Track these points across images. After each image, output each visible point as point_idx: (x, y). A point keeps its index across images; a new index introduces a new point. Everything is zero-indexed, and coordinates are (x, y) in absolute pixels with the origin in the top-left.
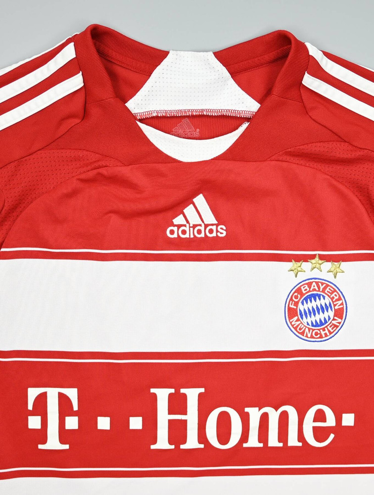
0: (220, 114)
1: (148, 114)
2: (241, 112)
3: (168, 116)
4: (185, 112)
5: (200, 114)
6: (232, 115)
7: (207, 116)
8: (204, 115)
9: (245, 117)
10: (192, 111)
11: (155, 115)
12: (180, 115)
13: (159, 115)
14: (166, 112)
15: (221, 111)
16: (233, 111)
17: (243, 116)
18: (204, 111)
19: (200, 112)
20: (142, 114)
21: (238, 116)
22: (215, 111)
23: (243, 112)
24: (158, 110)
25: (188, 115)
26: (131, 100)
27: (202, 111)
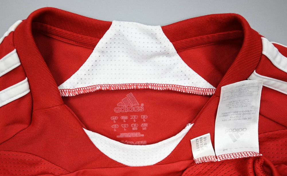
0: (165, 89)
1: (91, 89)
2: (187, 88)
3: (112, 89)
4: (130, 85)
5: (145, 87)
6: (177, 90)
7: (152, 90)
8: (149, 89)
9: (191, 92)
10: (137, 85)
11: (98, 88)
12: (124, 89)
13: (103, 89)
14: (110, 86)
15: (166, 85)
16: (178, 87)
17: (188, 92)
18: (149, 85)
19: (145, 85)
20: (86, 89)
21: (184, 92)
22: (160, 86)
23: (189, 88)
24: (102, 84)
25: (133, 88)
26: (73, 75)
27: (147, 85)
